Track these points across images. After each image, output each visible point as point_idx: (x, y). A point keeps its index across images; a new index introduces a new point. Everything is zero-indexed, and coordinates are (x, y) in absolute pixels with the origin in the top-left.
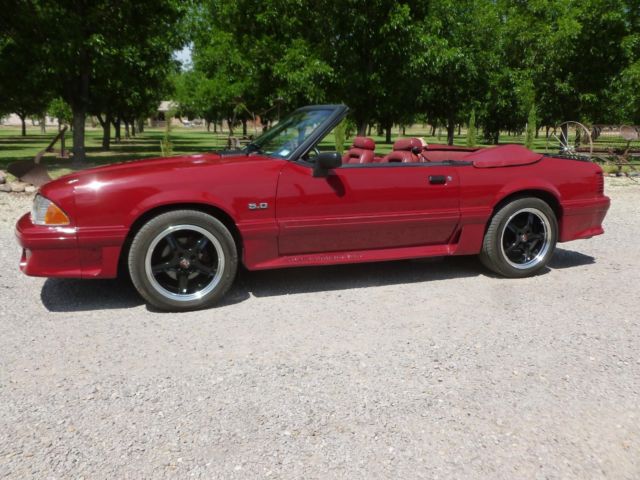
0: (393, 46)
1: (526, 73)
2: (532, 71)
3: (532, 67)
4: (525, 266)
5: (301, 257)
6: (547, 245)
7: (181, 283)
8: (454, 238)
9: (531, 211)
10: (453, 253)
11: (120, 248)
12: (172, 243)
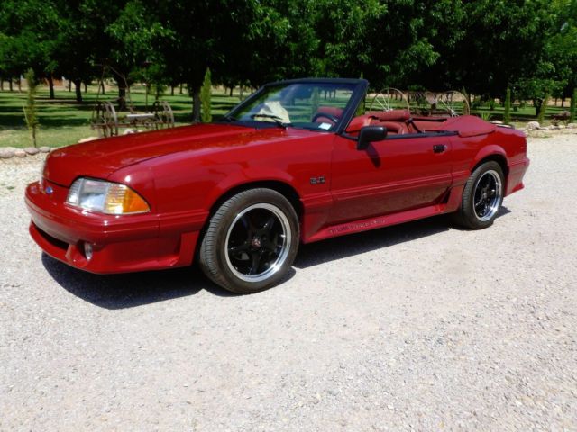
4: (485, 219)
5: (342, 226)
6: (499, 200)
7: (254, 264)
8: (444, 199)
9: (490, 172)
10: (442, 212)
11: (198, 233)
12: (246, 224)
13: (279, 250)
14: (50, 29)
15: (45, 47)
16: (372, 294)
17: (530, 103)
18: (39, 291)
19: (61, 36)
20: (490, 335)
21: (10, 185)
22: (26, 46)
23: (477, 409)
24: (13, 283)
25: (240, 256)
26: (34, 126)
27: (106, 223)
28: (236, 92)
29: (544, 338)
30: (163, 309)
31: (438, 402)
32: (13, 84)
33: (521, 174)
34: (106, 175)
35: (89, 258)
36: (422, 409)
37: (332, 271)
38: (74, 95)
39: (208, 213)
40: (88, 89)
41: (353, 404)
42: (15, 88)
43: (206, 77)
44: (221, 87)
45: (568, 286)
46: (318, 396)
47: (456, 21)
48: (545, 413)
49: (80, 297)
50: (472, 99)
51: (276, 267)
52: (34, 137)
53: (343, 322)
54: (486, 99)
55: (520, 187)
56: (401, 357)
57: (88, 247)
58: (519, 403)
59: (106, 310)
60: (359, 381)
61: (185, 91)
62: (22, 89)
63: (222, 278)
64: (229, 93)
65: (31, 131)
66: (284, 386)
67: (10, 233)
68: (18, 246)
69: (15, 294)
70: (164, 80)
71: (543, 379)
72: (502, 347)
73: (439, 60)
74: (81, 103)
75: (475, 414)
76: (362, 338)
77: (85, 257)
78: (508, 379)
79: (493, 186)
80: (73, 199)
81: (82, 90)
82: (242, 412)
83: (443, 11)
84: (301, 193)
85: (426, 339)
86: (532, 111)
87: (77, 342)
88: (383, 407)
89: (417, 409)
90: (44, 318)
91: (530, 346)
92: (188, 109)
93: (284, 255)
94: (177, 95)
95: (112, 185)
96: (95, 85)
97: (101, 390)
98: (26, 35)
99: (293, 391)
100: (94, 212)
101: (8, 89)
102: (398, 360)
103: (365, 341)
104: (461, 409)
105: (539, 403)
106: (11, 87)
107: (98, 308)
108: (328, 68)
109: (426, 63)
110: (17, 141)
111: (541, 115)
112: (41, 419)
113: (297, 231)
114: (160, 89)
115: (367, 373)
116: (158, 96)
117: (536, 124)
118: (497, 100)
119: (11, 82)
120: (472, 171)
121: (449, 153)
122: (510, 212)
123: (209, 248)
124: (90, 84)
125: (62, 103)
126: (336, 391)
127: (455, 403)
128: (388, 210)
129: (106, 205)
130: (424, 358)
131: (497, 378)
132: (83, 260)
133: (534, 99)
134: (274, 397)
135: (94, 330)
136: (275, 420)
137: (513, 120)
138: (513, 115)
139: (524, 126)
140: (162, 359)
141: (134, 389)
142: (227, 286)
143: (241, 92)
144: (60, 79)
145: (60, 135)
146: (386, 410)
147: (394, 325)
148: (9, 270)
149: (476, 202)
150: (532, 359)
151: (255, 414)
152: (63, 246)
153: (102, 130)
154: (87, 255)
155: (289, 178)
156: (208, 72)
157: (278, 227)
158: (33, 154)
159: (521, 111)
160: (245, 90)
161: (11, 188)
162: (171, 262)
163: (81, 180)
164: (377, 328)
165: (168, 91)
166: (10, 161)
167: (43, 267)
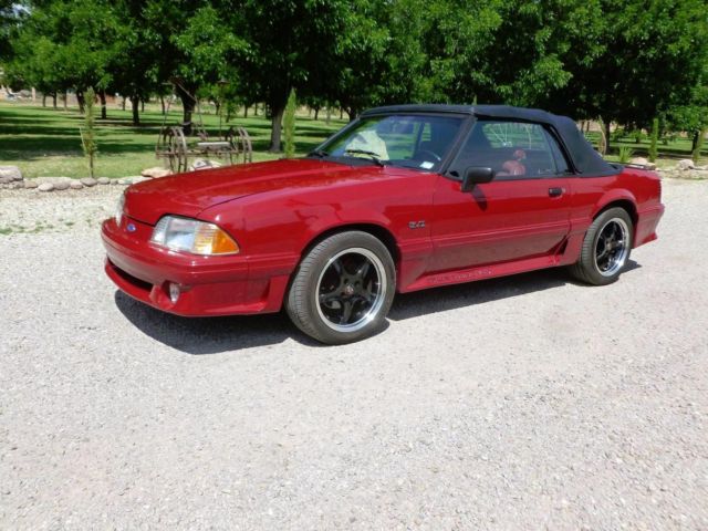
0: (319, 23)
1: (447, 62)
2: (453, 61)
3: (454, 57)
4: (609, 273)
5: (443, 275)
6: (626, 252)
7: (345, 313)
8: (560, 249)
9: (616, 220)
10: (558, 264)
11: (288, 278)
12: (338, 268)
13: (373, 298)
14: (106, 38)
15: (100, 58)
16: (473, 350)
17: (684, 135)
18: (116, 334)
19: (117, 45)
20: (597, 395)
21: (68, 221)
22: (76, 56)
23: (574, 465)
24: (89, 325)
25: (330, 304)
26: (91, 153)
27: (194, 264)
28: (322, 114)
29: (657, 401)
30: (248, 356)
31: (534, 456)
32: (58, 99)
33: (654, 223)
34: (195, 213)
35: (174, 300)
36: (517, 461)
37: (430, 324)
38: (131, 115)
39: (299, 256)
40: (145, 108)
41: (446, 454)
42: (60, 105)
43: (290, 100)
44: (304, 108)
45: (694, 349)
46: (411, 445)
47: (595, 34)
48: (645, 471)
49: (161, 341)
50: (612, 128)
51: (369, 317)
52: (91, 165)
53: (439, 377)
54: (630, 129)
55: (652, 237)
56: (500, 413)
57: (173, 288)
58: (619, 461)
59: (190, 355)
60: (454, 433)
61: (260, 112)
62: (69, 106)
63: (311, 326)
64: (313, 115)
65: (89, 160)
66: (376, 434)
67: (77, 273)
68: (88, 287)
69: (93, 336)
70: (237, 98)
71: (649, 440)
72: (610, 408)
73: (571, 82)
74: (138, 125)
75: (572, 469)
76: (459, 393)
77: (170, 298)
78: (611, 438)
79: (619, 236)
80: (159, 237)
81: (140, 108)
82: (333, 456)
83: (577, 22)
84: (399, 238)
85: (528, 397)
86: (687, 146)
87: (162, 385)
88: (477, 457)
89: (512, 461)
90: (126, 361)
91: (641, 408)
92: (265, 134)
93: (379, 304)
94: (252, 116)
95: (202, 223)
96: (154, 102)
97: (192, 430)
98: (76, 43)
99: (385, 439)
100: (181, 252)
101: (52, 106)
102: (496, 415)
103: (462, 396)
104: (558, 463)
105: (641, 462)
106: (55, 103)
107: (180, 353)
108: (436, 87)
109: (555, 84)
110: (69, 170)
111: (699, 150)
112: (135, 454)
113: (393, 278)
114: (230, 110)
115: (463, 426)
116: (229, 118)
117: (690, 162)
118: (644, 131)
119: (55, 97)
120: (594, 218)
121: (567, 196)
122: (639, 266)
123: (299, 293)
124: (147, 101)
125: (116, 124)
126: (429, 441)
127: (552, 458)
128: (496, 260)
129: (195, 244)
130: (524, 414)
131: (599, 437)
132: (167, 301)
133: (690, 131)
134: (365, 444)
135: (179, 374)
136: (366, 464)
137: (660, 156)
138: (659, 150)
139: (674, 165)
140: (251, 404)
141: (225, 430)
142: (317, 336)
143: (329, 115)
144: (113, 95)
145: (117, 163)
146: (480, 460)
147: (494, 381)
148: (82, 312)
149: (598, 253)
150: (641, 420)
151: (347, 458)
152: (147, 286)
153: (168, 159)
154: (172, 296)
155: (385, 221)
156: (293, 93)
157: (372, 275)
158: (90, 186)
159: (672, 145)
160: (333, 112)
161: (70, 224)
162: (259, 308)
163: (168, 218)
164: (476, 383)
165: (241, 112)
166: (65, 193)
167: (117, 310)
